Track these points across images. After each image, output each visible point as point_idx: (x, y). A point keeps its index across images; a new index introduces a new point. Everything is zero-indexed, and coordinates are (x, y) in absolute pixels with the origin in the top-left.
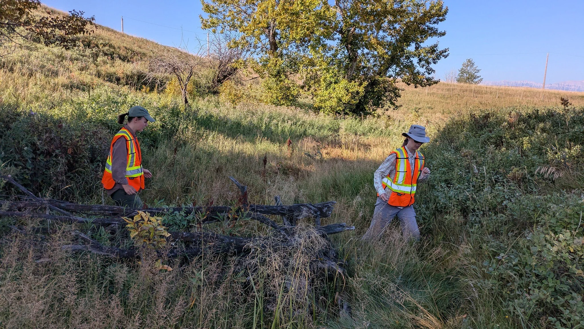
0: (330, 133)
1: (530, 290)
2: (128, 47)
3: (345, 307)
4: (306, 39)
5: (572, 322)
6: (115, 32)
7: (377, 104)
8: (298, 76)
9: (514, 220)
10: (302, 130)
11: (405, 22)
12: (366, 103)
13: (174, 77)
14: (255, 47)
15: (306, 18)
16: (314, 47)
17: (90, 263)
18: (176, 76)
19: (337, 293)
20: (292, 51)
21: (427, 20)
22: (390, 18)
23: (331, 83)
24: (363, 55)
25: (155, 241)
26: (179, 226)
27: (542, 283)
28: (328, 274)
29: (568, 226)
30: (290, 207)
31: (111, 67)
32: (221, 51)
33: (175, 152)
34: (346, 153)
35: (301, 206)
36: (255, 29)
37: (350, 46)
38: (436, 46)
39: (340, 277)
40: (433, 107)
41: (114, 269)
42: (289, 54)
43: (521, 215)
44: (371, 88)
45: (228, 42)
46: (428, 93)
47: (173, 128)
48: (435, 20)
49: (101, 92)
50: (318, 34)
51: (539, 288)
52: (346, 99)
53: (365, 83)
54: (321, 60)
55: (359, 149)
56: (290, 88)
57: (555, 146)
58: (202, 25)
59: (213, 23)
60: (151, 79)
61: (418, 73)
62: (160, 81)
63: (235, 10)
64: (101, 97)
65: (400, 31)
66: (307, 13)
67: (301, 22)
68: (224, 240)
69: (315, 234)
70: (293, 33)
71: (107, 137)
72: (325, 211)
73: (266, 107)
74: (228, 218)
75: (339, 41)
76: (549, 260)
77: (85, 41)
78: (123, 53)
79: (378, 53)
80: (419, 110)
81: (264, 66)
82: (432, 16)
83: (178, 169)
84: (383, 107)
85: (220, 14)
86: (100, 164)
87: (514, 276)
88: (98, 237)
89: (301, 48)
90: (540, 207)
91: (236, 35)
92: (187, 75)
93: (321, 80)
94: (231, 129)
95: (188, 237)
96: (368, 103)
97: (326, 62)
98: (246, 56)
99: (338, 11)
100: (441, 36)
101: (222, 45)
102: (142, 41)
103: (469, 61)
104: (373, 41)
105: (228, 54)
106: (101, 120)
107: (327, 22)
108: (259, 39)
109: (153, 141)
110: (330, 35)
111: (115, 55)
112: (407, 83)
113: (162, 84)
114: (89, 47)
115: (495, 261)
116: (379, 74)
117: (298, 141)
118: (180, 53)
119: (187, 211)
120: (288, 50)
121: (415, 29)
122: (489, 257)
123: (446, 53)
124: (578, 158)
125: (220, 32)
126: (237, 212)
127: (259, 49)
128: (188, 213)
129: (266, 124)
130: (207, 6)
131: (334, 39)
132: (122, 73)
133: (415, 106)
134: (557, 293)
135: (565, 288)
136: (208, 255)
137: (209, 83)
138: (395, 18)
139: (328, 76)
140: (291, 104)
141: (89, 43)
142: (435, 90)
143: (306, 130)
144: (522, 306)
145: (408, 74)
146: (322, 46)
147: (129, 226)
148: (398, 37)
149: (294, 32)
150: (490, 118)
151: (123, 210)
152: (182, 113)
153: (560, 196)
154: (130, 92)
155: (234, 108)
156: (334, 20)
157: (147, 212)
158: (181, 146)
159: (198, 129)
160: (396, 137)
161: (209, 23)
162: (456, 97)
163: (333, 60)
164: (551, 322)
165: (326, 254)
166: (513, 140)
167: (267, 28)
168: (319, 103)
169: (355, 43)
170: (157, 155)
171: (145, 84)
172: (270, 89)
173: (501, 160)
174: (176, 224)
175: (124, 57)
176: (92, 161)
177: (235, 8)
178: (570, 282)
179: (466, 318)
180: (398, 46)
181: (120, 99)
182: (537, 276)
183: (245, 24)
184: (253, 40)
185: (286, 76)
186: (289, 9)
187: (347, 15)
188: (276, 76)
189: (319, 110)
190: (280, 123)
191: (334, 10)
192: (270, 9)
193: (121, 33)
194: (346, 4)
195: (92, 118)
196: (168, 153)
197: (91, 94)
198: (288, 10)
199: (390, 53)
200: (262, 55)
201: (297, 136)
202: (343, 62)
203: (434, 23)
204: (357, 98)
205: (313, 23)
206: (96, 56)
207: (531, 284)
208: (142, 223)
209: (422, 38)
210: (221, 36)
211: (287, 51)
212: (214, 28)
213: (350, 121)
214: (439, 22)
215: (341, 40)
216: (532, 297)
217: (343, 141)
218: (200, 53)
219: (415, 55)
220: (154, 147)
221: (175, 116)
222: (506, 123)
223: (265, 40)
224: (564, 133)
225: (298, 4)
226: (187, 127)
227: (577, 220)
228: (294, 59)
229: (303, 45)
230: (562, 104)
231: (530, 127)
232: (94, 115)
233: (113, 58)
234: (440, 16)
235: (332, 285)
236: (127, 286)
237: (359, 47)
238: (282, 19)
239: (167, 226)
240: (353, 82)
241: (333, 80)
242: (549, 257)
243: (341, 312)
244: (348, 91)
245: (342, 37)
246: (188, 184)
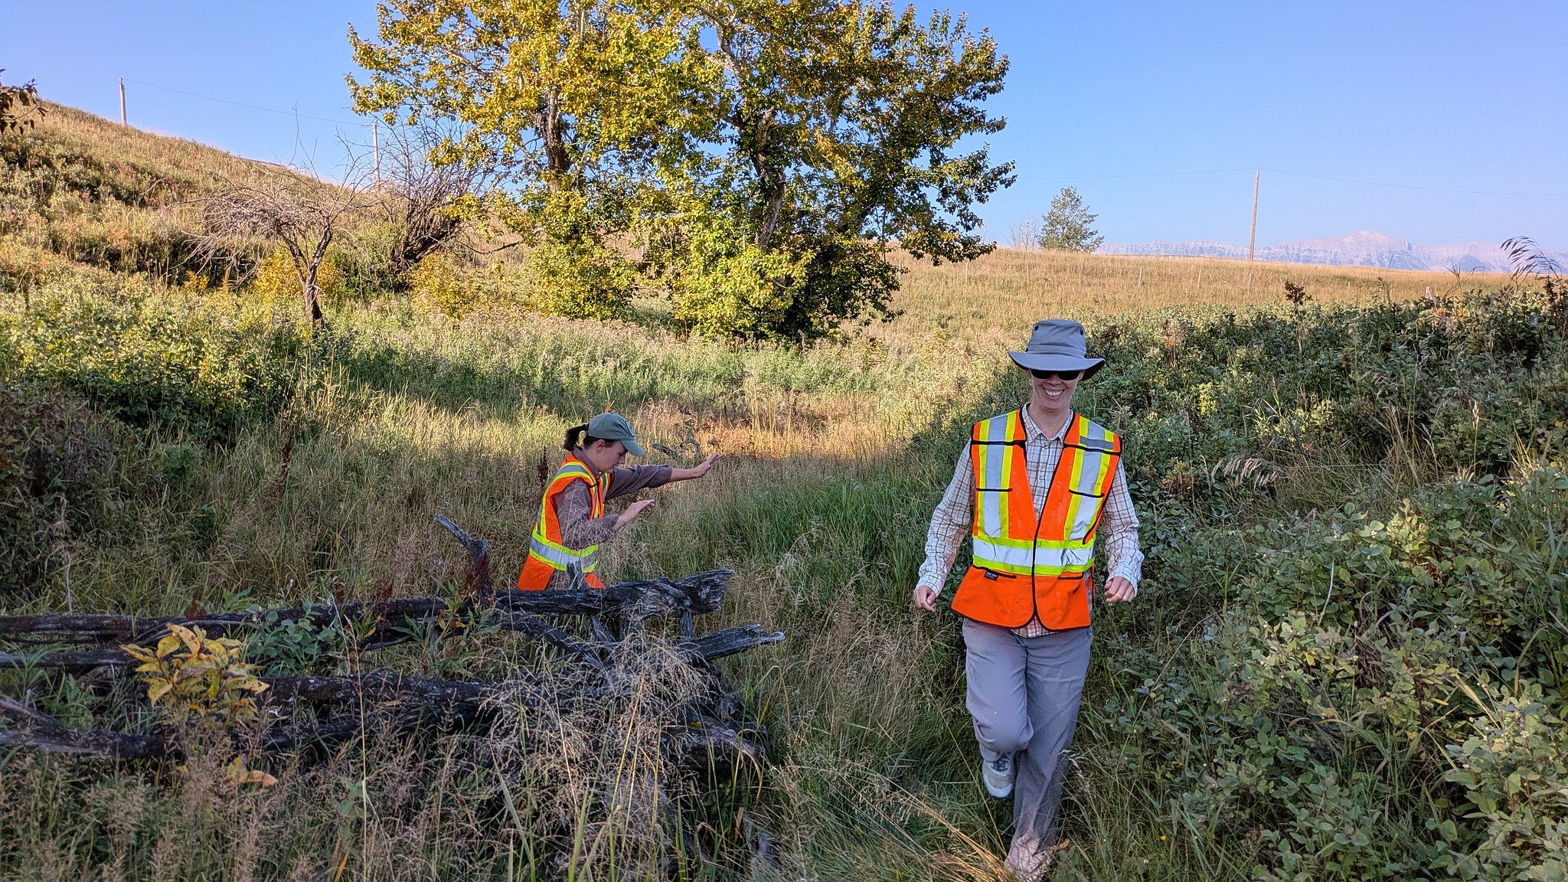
0: (720, 389)
1: (1216, 765)
2: (141, 163)
3: (763, 845)
4: (646, 138)
5: (1315, 837)
6: (101, 124)
7: (839, 310)
8: (628, 238)
9: (1180, 593)
10: (646, 382)
11: (901, 95)
12: (810, 307)
13: (279, 245)
14: (508, 161)
15: (642, 85)
16: (667, 161)
17: (34, 780)
18: (283, 243)
19: (741, 810)
20: (610, 171)
21: (957, 89)
22: (863, 83)
23: (718, 255)
24: (799, 180)
25: (224, 706)
26: (297, 661)
27: (1245, 747)
28: (717, 762)
29: (1304, 602)
30: (611, 591)
31: (90, 221)
32: (413, 172)
33: (286, 454)
34: (763, 440)
35: (641, 586)
36: (504, 114)
37: (762, 158)
38: (982, 156)
39: (748, 767)
40: (983, 311)
41: (106, 792)
42: (602, 179)
43: (1194, 579)
44: (823, 268)
45: (430, 149)
46: (969, 278)
47: (280, 388)
48: (976, 89)
49: (63, 292)
50: (678, 125)
51: (1238, 759)
52: (761, 296)
53: (809, 256)
54: (687, 194)
55: (798, 428)
56: (608, 269)
57: (1273, 403)
58: (353, 103)
59: (387, 97)
60: (211, 252)
61: (941, 225)
62: (237, 257)
63: (448, 62)
64: (63, 308)
65: (892, 117)
66: (646, 72)
67: (631, 95)
68: (426, 692)
69: (674, 659)
70: (610, 124)
71: (82, 420)
72: (704, 597)
73: (545, 322)
74: (438, 629)
75: (734, 145)
76: (1258, 689)
77: (10, 150)
78: (126, 181)
79: (837, 174)
80: (949, 322)
81: (536, 211)
82: (968, 80)
83: (296, 503)
84: (857, 315)
85: (404, 72)
86: (63, 498)
87: (1179, 732)
88: (56, 704)
89: (633, 165)
90: (1238, 558)
91: (454, 128)
92: (315, 239)
93: (692, 248)
94: (447, 385)
95: (322, 688)
96: (817, 305)
97: (702, 200)
98: (482, 185)
99: (728, 65)
100: (993, 131)
101: (415, 157)
102: (183, 147)
103: (1068, 193)
104: (823, 144)
105: (431, 180)
106: (63, 374)
107: (700, 93)
108: (518, 140)
109: (221, 426)
110: (709, 129)
111: (101, 188)
112: (914, 253)
113: (244, 265)
114: (21, 166)
115: (1131, 699)
116: (842, 229)
117: (634, 412)
118: (293, 180)
119: (318, 618)
120: (598, 169)
121: (928, 113)
122: (1119, 690)
123: (1009, 176)
124: (1328, 430)
125: (406, 121)
126: (462, 611)
127: (520, 167)
128: (322, 621)
129: (544, 368)
130: (368, 52)
131: (719, 140)
132: (125, 238)
133: (937, 311)
134: (1281, 767)
135: (1299, 755)
136: (381, 736)
137: (381, 261)
138: (875, 85)
139: (710, 236)
140: (614, 313)
141: (24, 153)
142: (985, 270)
143: (655, 382)
144: (1198, 808)
145: (914, 228)
146: (689, 157)
147: (144, 668)
148: (886, 134)
149: (612, 120)
150: (1118, 337)
151: (130, 625)
152: (305, 344)
153: (1286, 528)
154: (150, 290)
155: (456, 327)
156: (717, 90)
157: (196, 628)
158: (302, 437)
159: (353, 388)
160: (890, 392)
161: (375, 97)
162: (1039, 285)
163: (719, 194)
164: (1270, 841)
165: (708, 711)
166: (1176, 392)
167: (540, 109)
168: (689, 308)
169: (775, 149)
170: (233, 465)
171: (195, 267)
172: (553, 273)
173: (1147, 443)
174: (287, 654)
175: (130, 193)
176: (38, 491)
177: (448, 56)
178: (1311, 739)
179: (1068, 849)
180: (886, 156)
181: (121, 313)
182: (1234, 730)
183: (477, 98)
184: (501, 144)
185: (597, 240)
186: (595, 60)
187: (751, 76)
188: (568, 239)
189: (690, 327)
190: (582, 366)
191: (718, 63)
192: (544, 59)
193: (119, 127)
194: (747, 48)
195: (35, 368)
196: (266, 458)
197: (32, 299)
198: (593, 62)
199: (866, 176)
200: (529, 183)
201: (632, 399)
202: (748, 199)
203: (976, 96)
204: (787, 293)
205: (663, 96)
206: (45, 190)
207: (1219, 751)
208: (184, 660)
209: (947, 135)
210: (411, 133)
211: (596, 171)
212: (389, 111)
213: (772, 356)
214: (988, 95)
215: (739, 143)
216: (1222, 783)
217: (754, 407)
218: (350, 179)
219: (931, 180)
220: (223, 442)
221: (284, 356)
222: (1157, 350)
223: (535, 145)
224: (1294, 370)
225: (618, 46)
226: (320, 385)
227: (1323, 586)
228: (615, 193)
229: (639, 156)
230: (1290, 297)
231: (1215, 357)
232: (41, 360)
233: (96, 197)
234: (988, 79)
235: (728, 791)
236: (147, 837)
237: (786, 160)
238: (578, 86)
239: (262, 663)
240: (776, 251)
241: (722, 247)
242: (1256, 683)
243: (753, 860)
244: (763, 275)
245: (742, 135)
246: (324, 544)
